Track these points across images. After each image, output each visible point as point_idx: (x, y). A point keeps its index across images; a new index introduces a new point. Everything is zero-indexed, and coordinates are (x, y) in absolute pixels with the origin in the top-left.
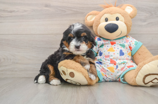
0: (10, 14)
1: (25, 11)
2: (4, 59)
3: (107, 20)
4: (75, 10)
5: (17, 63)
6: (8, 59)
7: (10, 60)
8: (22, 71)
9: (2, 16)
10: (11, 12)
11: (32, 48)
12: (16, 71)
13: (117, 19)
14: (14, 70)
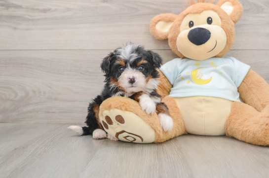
1: (68, 10)
2: (34, 92)
4: (155, 7)
5: (55, 99)
6: (40, 92)
7: (45, 93)
8: (64, 112)
10: (45, 11)
11: (81, 73)
12: (53, 112)
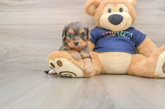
0: (19, 3)
3: (110, 11)
9: (11, 4)
13: (121, 10)
14: (23, 62)
